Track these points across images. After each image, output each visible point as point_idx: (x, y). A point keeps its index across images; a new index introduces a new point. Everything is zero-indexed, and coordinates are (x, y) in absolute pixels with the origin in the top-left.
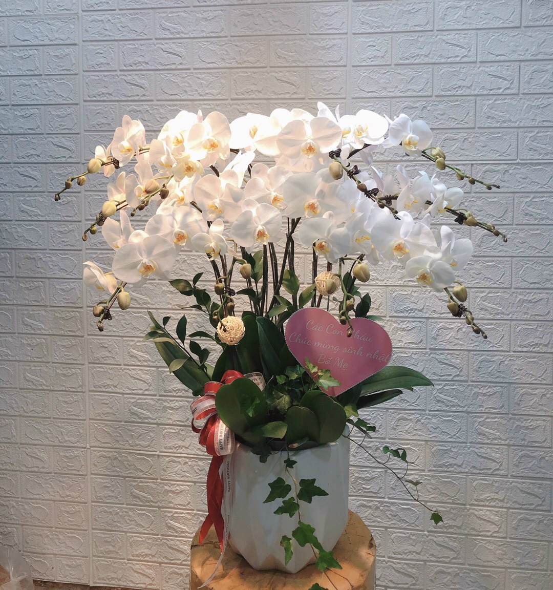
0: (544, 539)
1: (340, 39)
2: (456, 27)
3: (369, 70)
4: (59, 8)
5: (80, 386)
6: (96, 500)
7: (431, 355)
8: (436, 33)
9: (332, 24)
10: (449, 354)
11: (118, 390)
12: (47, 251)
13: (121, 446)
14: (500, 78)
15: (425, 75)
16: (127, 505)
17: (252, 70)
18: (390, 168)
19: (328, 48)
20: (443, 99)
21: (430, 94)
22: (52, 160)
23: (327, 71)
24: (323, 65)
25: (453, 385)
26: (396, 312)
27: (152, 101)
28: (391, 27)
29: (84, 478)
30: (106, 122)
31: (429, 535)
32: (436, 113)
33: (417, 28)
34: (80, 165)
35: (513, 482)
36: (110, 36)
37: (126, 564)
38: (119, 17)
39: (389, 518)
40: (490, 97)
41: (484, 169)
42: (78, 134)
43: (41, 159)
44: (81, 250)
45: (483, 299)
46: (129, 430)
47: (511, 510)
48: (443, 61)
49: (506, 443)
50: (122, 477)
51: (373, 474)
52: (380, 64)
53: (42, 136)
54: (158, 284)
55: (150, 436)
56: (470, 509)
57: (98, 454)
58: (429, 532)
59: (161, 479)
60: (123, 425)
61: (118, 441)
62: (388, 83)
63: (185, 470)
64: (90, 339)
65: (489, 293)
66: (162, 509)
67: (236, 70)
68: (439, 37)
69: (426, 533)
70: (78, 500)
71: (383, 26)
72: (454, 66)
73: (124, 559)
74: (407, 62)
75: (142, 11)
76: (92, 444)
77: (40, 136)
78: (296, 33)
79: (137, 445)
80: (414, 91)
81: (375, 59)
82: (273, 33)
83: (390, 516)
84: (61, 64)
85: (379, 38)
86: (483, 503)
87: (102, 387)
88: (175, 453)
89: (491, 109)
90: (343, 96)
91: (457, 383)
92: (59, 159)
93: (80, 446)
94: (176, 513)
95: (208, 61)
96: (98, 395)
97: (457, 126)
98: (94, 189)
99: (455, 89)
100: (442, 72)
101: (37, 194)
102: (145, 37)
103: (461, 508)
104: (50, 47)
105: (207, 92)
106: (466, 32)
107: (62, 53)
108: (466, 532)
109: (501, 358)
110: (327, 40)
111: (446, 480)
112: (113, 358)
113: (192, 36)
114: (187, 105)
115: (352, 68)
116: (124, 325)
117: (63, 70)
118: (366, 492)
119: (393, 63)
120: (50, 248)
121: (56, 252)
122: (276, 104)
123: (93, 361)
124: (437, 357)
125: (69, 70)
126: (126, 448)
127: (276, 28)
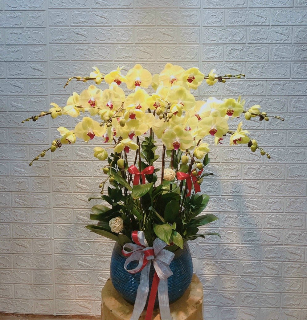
0: (301, 276)
1: (197, 11)
2: (259, 6)
3: (212, 28)
5: (48, 205)
6: (57, 268)
7: (244, 183)
8: (248, 9)
9: (192, 3)
10: (253, 182)
11: (70, 207)
12: (28, 129)
13: (72, 237)
14: (282, 34)
15: (242, 32)
16: (76, 269)
17: (147, 27)
19: (190, 16)
20: (252, 45)
21: (244, 42)
22: (30, 77)
24: (187, 25)
25: (255, 198)
26: (225, 160)
27: (90, 44)
28: (224, 5)
29: (50, 256)
30: (63, 55)
31: (241, 278)
32: (248, 53)
33: (239, 6)
34: (47, 80)
35: (285, 248)
36: (65, 6)
37: (75, 302)
39: (220, 270)
40: (277, 44)
41: (273, 83)
42: (46, 62)
43: (24, 76)
44: (48, 128)
45: (271, 152)
46: (77, 228)
47: (284, 263)
48: (252, 24)
49: (282, 227)
50: (73, 254)
51: (212, 247)
52: (218, 25)
53: (24, 63)
56: (263, 263)
57: (59, 243)
58: (241, 276)
59: (95, 255)
60: (73, 225)
61: (70, 235)
62: (222, 36)
63: (109, 249)
64: (54, 178)
65: (274, 149)
66: (95, 271)
67: (137, 27)
68: (250, 11)
70: (47, 268)
71: (220, 5)
72: (258, 27)
73: (74, 300)
74: (233, 24)
76: (55, 237)
77: (23, 63)
78: (172, 7)
79: (81, 236)
80: (237, 41)
81: (215, 23)
82: (159, 7)
83: (221, 269)
84: (36, 22)
85: (218, 11)
86: (269, 259)
87: (61, 205)
88: (103, 240)
89: (277, 51)
90: (198, 43)
91: (257, 197)
92: (35, 76)
93: (48, 238)
94: (103, 273)
95: (122, 21)
96: (59, 210)
97: (259, 60)
98: (56, 94)
99: (258, 40)
100: (251, 30)
101: (22, 96)
102: (86, 7)
103: (258, 263)
104: (29, 11)
105: (122, 39)
106: (264, 9)
107: (36, 15)
108: (261, 275)
109: (280, 183)
110: (189, 12)
111: (251, 248)
112: (67, 188)
113: (113, 7)
114: (110, 46)
115: (203, 27)
116: (74, 170)
117: (37, 25)
118: (208, 257)
119: (225, 25)
120: (30, 127)
121: (33, 129)
122: (160, 46)
123: (55, 191)
124: (247, 184)
125: (40, 25)
126: (75, 238)
127: (161, 4)
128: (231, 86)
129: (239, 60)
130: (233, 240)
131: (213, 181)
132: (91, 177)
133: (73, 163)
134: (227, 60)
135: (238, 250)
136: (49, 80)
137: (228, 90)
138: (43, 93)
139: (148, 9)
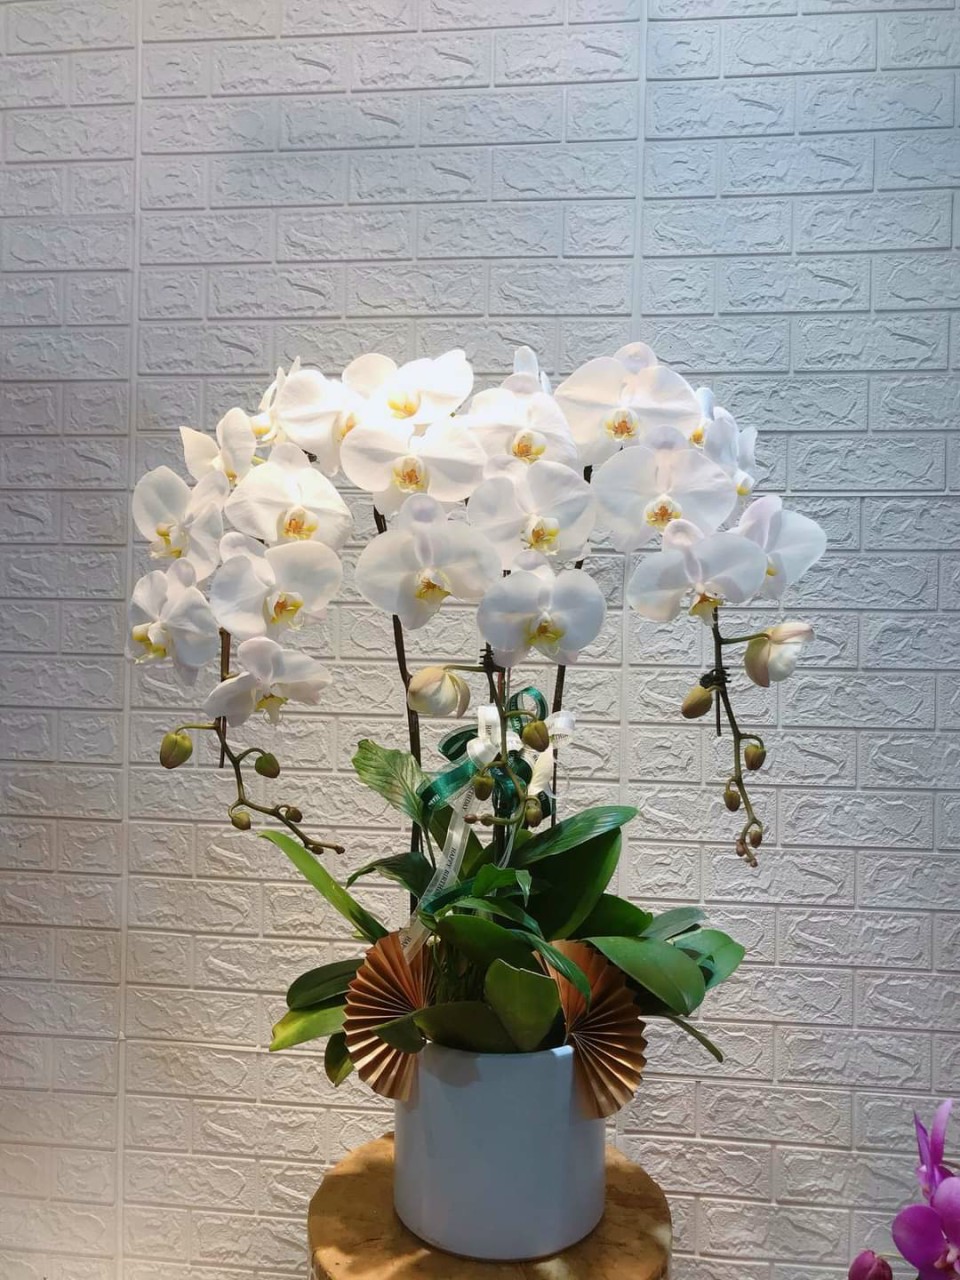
2: (832, 247)
7: (786, 858)
8: (796, 258)
12: (58, 657)
13: (186, 1036)
14: (914, 340)
15: (777, 334)
17: (456, 321)
19: (597, 283)
20: (808, 377)
21: (784, 367)
31: (780, 1209)
32: (795, 403)
33: (762, 249)
39: (704, 1176)
40: (894, 375)
41: (885, 506)
43: (53, 483)
46: (204, 1004)
48: (808, 308)
49: (928, 1026)
50: (187, 1096)
53: (56, 439)
55: (244, 1016)
56: (859, 1156)
58: (778, 1202)
59: (263, 1101)
60: (192, 993)
63: (309, 1081)
66: (262, 1161)
68: (800, 265)
69: (774, 1204)
71: (700, 244)
72: (830, 317)
76: (130, 1032)
77: (52, 439)
79: (218, 1033)
80: (756, 363)
81: (684, 303)
82: (497, 254)
83: (705, 1172)
84: (98, 306)
85: (692, 265)
87: (153, 919)
89: (896, 397)
91: (833, 911)
92: (87, 483)
93: (106, 1035)
96: (146, 935)
97: (834, 428)
99: (830, 359)
100: (806, 328)
101: (43, 548)
103: (841, 1155)
107: (101, 285)
108: (851, 1202)
111: (813, 1099)
112: (177, 862)
118: (659, 1124)
121: (73, 657)
125: (112, 318)
126: (196, 1039)
127: (502, 245)
130: (750, 1066)
135: (766, 1103)
139: (459, 262)
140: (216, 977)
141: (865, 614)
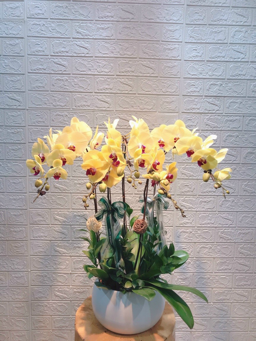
1: (178, 45)
2: (239, 42)
3: (193, 63)
4: (12, 15)
5: (25, 237)
6: (34, 300)
7: (219, 215)
8: (229, 45)
9: (174, 36)
10: (227, 214)
11: (48, 239)
13: (49, 269)
15: (222, 68)
16: (52, 300)
17: (129, 59)
18: (202, 117)
19: (172, 50)
20: (231, 81)
21: (224, 78)
22: (7, 107)
23: (171, 62)
24: (168, 59)
25: (228, 229)
26: (202, 193)
27: (70, 74)
28: (206, 40)
29: (27, 288)
30: (42, 86)
31: (213, 304)
32: (227, 88)
33: (220, 42)
34: (25, 110)
35: (255, 276)
36: (44, 34)
37: (51, 333)
38: (50, 23)
40: (254, 81)
41: (249, 118)
42: (24, 92)
44: (25, 160)
45: (245, 185)
46: (54, 260)
47: (253, 289)
48: (232, 60)
49: (253, 257)
50: (50, 286)
51: (187, 276)
52: (199, 60)
54: (72, 179)
55: (66, 263)
56: (234, 290)
57: (35, 275)
59: (72, 286)
60: (50, 258)
61: (47, 267)
62: (203, 70)
64: (31, 211)
65: (248, 183)
66: (72, 302)
67: (119, 59)
68: (230, 47)
70: (23, 300)
71: (202, 39)
72: (237, 63)
73: (50, 330)
74: (213, 60)
75: (64, 21)
76: (32, 269)
78: (154, 40)
79: (58, 268)
80: (216, 76)
81: (196, 57)
82: (142, 39)
84: (13, 49)
85: (199, 46)
86: (240, 287)
87: (38, 237)
88: (80, 271)
89: (254, 87)
90: (179, 77)
91: (230, 228)
92: (12, 107)
93: (24, 270)
95: (104, 52)
96: (36, 242)
97: (237, 96)
98: (34, 125)
99: (237, 75)
100: (231, 66)
102: (67, 37)
103: (229, 290)
104: (6, 38)
105: (103, 70)
106: (244, 45)
107: (14, 42)
108: (231, 302)
109: (253, 215)
110: (171, 45)
111: (223, 277)
112: (45, 221)
113: (94, 38)
114: (91, 78)
115: (184, 61)
116: (52, 202)
117: (15, 53)
119: (206, 60)
120: (6, 159)
121: (10, 161)
122: (142, 79)
123: (33, 223)
124: (222, 215)
125: (19, 53)
126: (52, 270)
127: (143, 36)
128: (210, 121)
129: (219, 95)
130: (207, 269)
131: (189, 213)
132: (70, 209)
133: (51, 195)
134: (207, 95)
135: (211, 278)
136: (27, 111)
137: (207, 125)
138: (20, 124)
139: (130, 41)
140: (57, 253)
141: (243, 148)
